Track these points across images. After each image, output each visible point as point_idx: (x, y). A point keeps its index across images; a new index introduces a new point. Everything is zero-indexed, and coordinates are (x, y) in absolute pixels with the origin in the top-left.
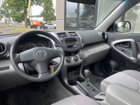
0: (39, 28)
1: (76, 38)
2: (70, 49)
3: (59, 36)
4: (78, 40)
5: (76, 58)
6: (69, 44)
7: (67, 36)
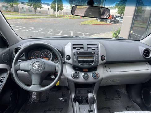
0: (109, 21)
1: (93, 53)
2: (81, 65)
3: (73, 47)
4: (95, 55)
5: (86, 76)
6: (81, 59)
7: (83, 49)
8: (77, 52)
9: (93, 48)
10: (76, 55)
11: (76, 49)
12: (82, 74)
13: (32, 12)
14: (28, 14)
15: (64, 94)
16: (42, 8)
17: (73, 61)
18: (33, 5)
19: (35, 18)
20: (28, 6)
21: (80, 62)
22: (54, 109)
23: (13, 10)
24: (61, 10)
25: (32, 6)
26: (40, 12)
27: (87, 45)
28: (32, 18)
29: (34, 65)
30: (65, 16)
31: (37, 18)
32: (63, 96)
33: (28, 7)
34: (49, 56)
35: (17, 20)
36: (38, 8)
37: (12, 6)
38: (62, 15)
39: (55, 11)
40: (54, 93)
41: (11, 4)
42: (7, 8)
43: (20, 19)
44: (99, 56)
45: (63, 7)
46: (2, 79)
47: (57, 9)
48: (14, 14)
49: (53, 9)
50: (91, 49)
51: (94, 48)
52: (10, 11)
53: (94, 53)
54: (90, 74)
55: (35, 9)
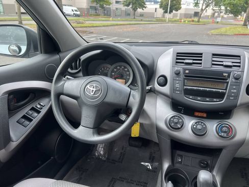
1: (225, 74)
2: (190, 100)
3: (177, 59)
4: (231, 80)
5: (199, 127)
6: (192, 86)
7: (201, 64)
8: (185, 70)
9: (228, 62)
10: (182, 76)
11: (183, 63)
12: (190, 123)
13: (129, 15)
14: (123, 19)
15: (154, 155)
16: (146, 7)
17: (173, 89)
18: (133, 4)
19: (132, 24)
20: (124, 6)
21: (188, 92)
22: (129, 181)
23: (103, 13)
24: (177, 11)
25: (131, 6)
26: (142, 15)
27: (214, 55)
28: (128, 25)
29: (88, 86)
30: (183, 20)
31: (135, 24)
32: (151, 160)
33: (124, 8)
34: (127, 75)
35: (107, 28)
36: (139, 9)
37: (102, 7)
38: (178, 18)
39: (166, 12)
40: (136, 149)
41: (101, 5)
42: (96, 9)
43: (110, 26)
44: (241, 83)
45: (180, 4)
46: (39, 106)
47: (170, 8)
48: (104, 19)
49: (164, 9)
50: (222, 65)
51: (230, 64)
52: (99, 15)
53: (229, 76)
54: (212, 126)
55: (135, 10)
